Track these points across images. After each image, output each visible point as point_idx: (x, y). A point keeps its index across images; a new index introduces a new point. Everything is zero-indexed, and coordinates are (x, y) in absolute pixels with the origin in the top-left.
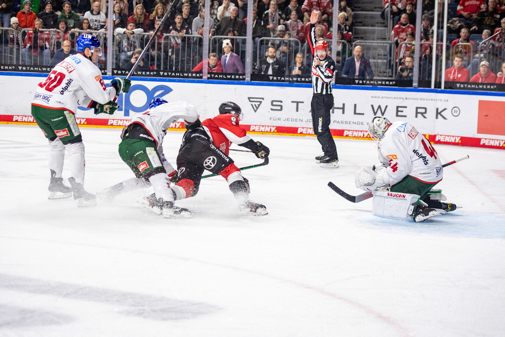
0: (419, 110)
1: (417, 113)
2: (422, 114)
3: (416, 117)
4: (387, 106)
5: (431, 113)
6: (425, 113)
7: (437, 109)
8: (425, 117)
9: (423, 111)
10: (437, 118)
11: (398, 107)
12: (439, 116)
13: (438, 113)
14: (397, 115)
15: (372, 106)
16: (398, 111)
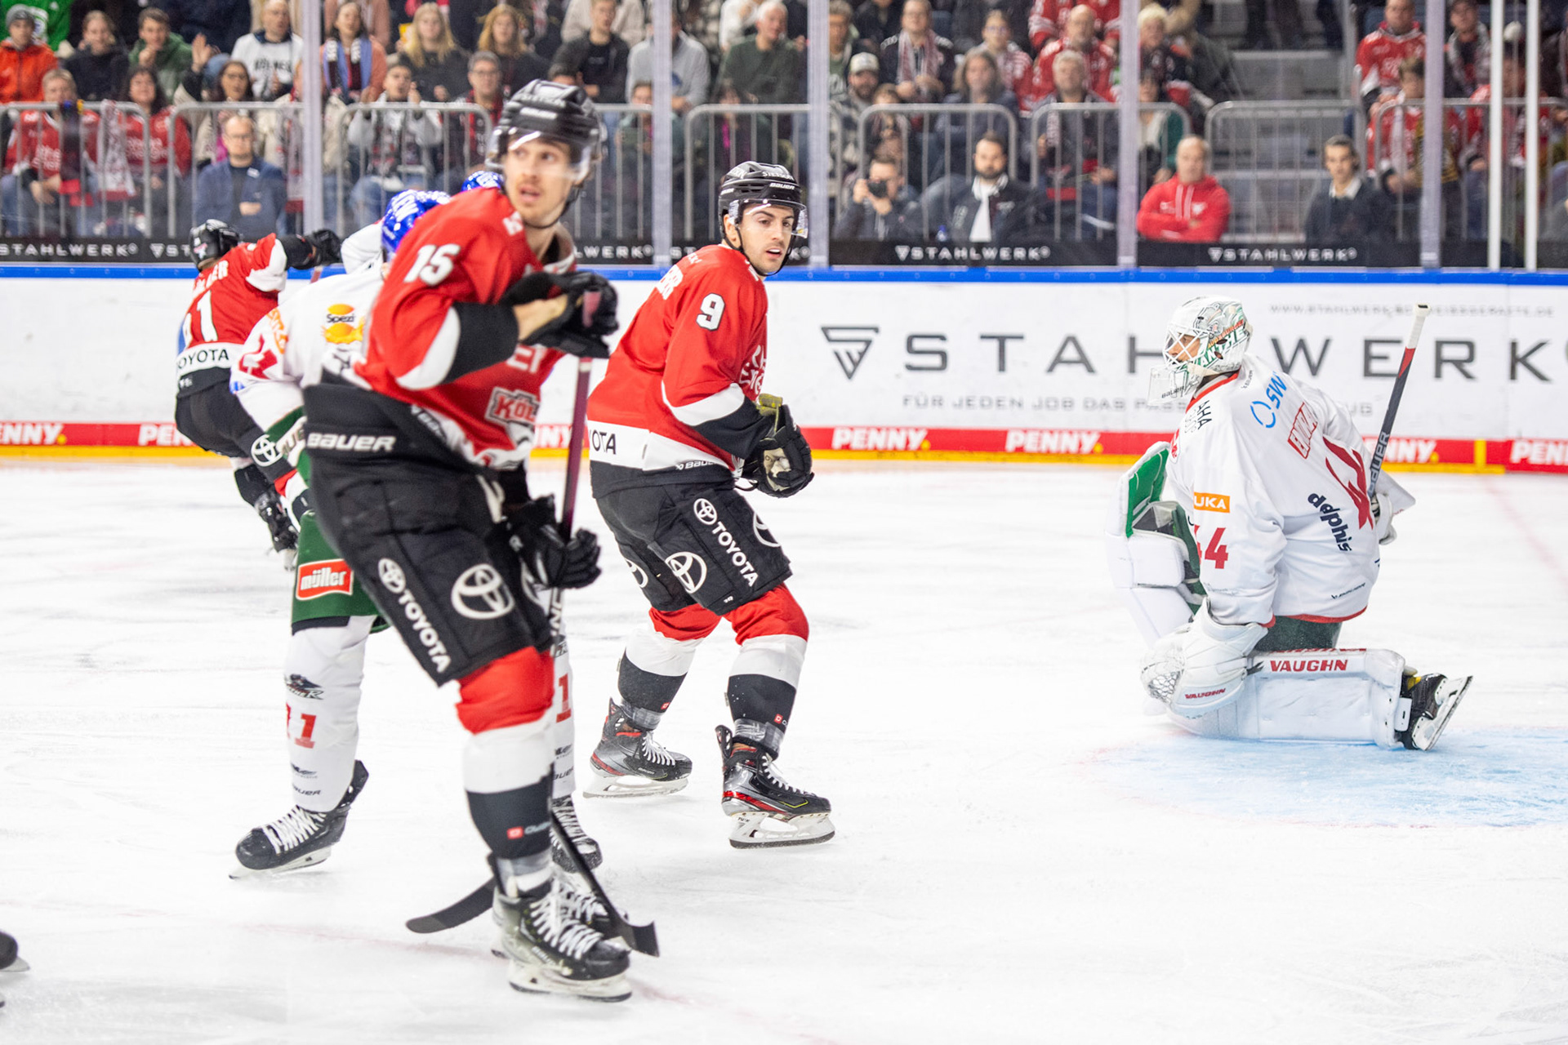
0: (1449, 352)
1: (1440, 361)
2: (1458, 364)
3: (1438, 374)
4: (1327, 343)
5: (1491, 362)
6: (1471, 359)
7: (1514, 345)
8: (1468, 376)
9: (1462, 352)
10: (1513, 375)
11: (1368, 343)
12: (1521, 370)
13: (1517, 360)
14: (1368, 373)
15: (1275, 343)
16: (1368, 357)
